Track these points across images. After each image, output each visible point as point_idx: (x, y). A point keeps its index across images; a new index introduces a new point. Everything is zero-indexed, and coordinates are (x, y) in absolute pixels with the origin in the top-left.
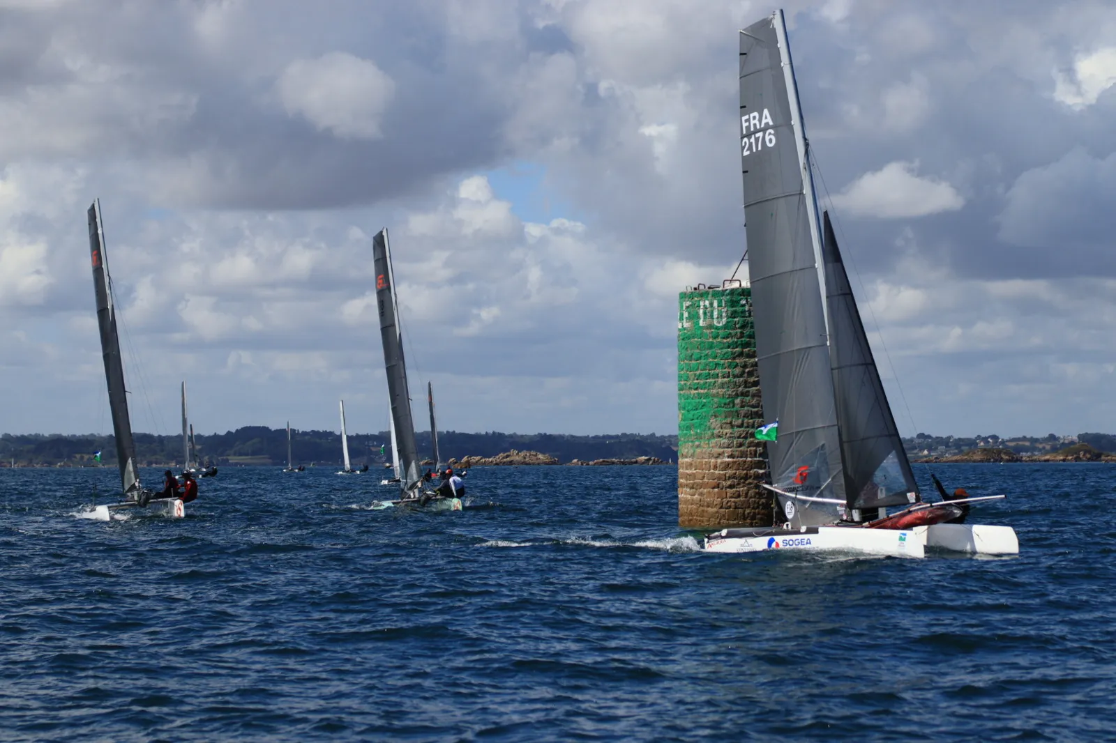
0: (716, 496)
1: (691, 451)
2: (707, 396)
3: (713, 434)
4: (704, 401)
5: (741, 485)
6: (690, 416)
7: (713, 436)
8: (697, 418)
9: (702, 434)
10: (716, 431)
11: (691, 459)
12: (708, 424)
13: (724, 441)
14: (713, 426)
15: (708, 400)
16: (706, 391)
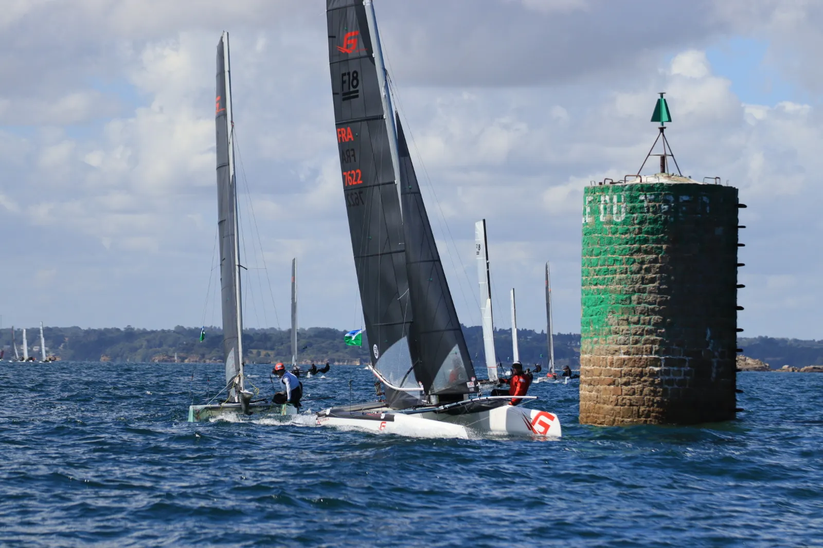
0: (612, 393)
1: (590, 348)
2: (605, 291)
3: (610, 331)
4: (603, 296)
5: (636, 383)
6: (590, 312)
7: (610, 333)
8: (596, 314)
9: (600, 330)
10: (613, 328)
11: (590, 355)
12: (606, 320)
13: (621, 338)
14: (610, 322)
15: (606, 296)
16: (605, 286)
